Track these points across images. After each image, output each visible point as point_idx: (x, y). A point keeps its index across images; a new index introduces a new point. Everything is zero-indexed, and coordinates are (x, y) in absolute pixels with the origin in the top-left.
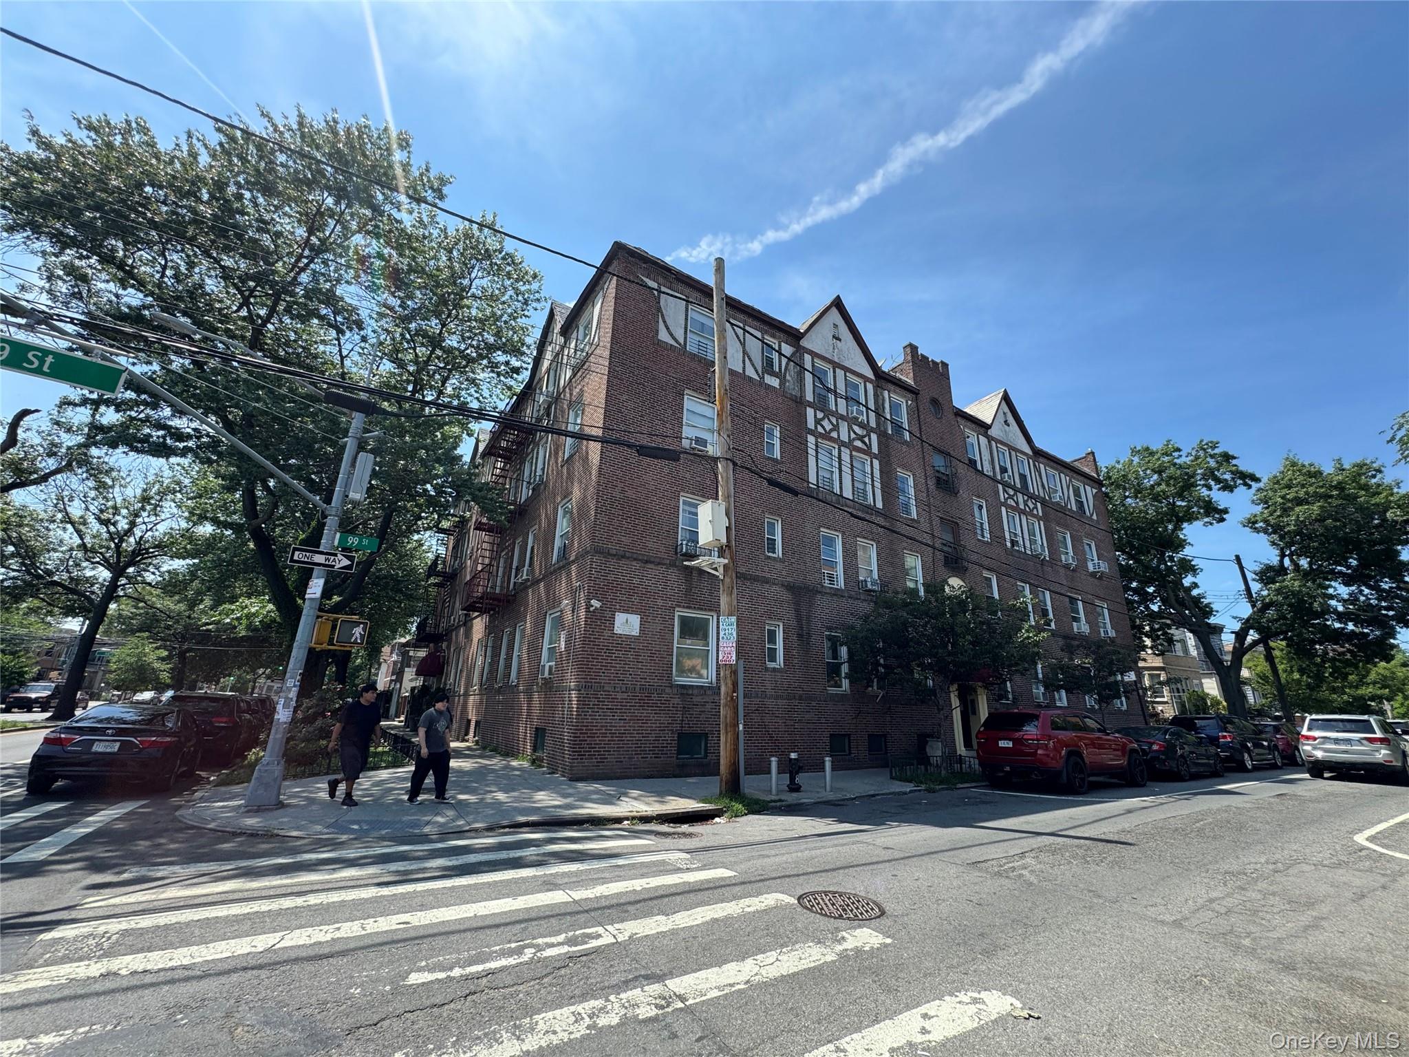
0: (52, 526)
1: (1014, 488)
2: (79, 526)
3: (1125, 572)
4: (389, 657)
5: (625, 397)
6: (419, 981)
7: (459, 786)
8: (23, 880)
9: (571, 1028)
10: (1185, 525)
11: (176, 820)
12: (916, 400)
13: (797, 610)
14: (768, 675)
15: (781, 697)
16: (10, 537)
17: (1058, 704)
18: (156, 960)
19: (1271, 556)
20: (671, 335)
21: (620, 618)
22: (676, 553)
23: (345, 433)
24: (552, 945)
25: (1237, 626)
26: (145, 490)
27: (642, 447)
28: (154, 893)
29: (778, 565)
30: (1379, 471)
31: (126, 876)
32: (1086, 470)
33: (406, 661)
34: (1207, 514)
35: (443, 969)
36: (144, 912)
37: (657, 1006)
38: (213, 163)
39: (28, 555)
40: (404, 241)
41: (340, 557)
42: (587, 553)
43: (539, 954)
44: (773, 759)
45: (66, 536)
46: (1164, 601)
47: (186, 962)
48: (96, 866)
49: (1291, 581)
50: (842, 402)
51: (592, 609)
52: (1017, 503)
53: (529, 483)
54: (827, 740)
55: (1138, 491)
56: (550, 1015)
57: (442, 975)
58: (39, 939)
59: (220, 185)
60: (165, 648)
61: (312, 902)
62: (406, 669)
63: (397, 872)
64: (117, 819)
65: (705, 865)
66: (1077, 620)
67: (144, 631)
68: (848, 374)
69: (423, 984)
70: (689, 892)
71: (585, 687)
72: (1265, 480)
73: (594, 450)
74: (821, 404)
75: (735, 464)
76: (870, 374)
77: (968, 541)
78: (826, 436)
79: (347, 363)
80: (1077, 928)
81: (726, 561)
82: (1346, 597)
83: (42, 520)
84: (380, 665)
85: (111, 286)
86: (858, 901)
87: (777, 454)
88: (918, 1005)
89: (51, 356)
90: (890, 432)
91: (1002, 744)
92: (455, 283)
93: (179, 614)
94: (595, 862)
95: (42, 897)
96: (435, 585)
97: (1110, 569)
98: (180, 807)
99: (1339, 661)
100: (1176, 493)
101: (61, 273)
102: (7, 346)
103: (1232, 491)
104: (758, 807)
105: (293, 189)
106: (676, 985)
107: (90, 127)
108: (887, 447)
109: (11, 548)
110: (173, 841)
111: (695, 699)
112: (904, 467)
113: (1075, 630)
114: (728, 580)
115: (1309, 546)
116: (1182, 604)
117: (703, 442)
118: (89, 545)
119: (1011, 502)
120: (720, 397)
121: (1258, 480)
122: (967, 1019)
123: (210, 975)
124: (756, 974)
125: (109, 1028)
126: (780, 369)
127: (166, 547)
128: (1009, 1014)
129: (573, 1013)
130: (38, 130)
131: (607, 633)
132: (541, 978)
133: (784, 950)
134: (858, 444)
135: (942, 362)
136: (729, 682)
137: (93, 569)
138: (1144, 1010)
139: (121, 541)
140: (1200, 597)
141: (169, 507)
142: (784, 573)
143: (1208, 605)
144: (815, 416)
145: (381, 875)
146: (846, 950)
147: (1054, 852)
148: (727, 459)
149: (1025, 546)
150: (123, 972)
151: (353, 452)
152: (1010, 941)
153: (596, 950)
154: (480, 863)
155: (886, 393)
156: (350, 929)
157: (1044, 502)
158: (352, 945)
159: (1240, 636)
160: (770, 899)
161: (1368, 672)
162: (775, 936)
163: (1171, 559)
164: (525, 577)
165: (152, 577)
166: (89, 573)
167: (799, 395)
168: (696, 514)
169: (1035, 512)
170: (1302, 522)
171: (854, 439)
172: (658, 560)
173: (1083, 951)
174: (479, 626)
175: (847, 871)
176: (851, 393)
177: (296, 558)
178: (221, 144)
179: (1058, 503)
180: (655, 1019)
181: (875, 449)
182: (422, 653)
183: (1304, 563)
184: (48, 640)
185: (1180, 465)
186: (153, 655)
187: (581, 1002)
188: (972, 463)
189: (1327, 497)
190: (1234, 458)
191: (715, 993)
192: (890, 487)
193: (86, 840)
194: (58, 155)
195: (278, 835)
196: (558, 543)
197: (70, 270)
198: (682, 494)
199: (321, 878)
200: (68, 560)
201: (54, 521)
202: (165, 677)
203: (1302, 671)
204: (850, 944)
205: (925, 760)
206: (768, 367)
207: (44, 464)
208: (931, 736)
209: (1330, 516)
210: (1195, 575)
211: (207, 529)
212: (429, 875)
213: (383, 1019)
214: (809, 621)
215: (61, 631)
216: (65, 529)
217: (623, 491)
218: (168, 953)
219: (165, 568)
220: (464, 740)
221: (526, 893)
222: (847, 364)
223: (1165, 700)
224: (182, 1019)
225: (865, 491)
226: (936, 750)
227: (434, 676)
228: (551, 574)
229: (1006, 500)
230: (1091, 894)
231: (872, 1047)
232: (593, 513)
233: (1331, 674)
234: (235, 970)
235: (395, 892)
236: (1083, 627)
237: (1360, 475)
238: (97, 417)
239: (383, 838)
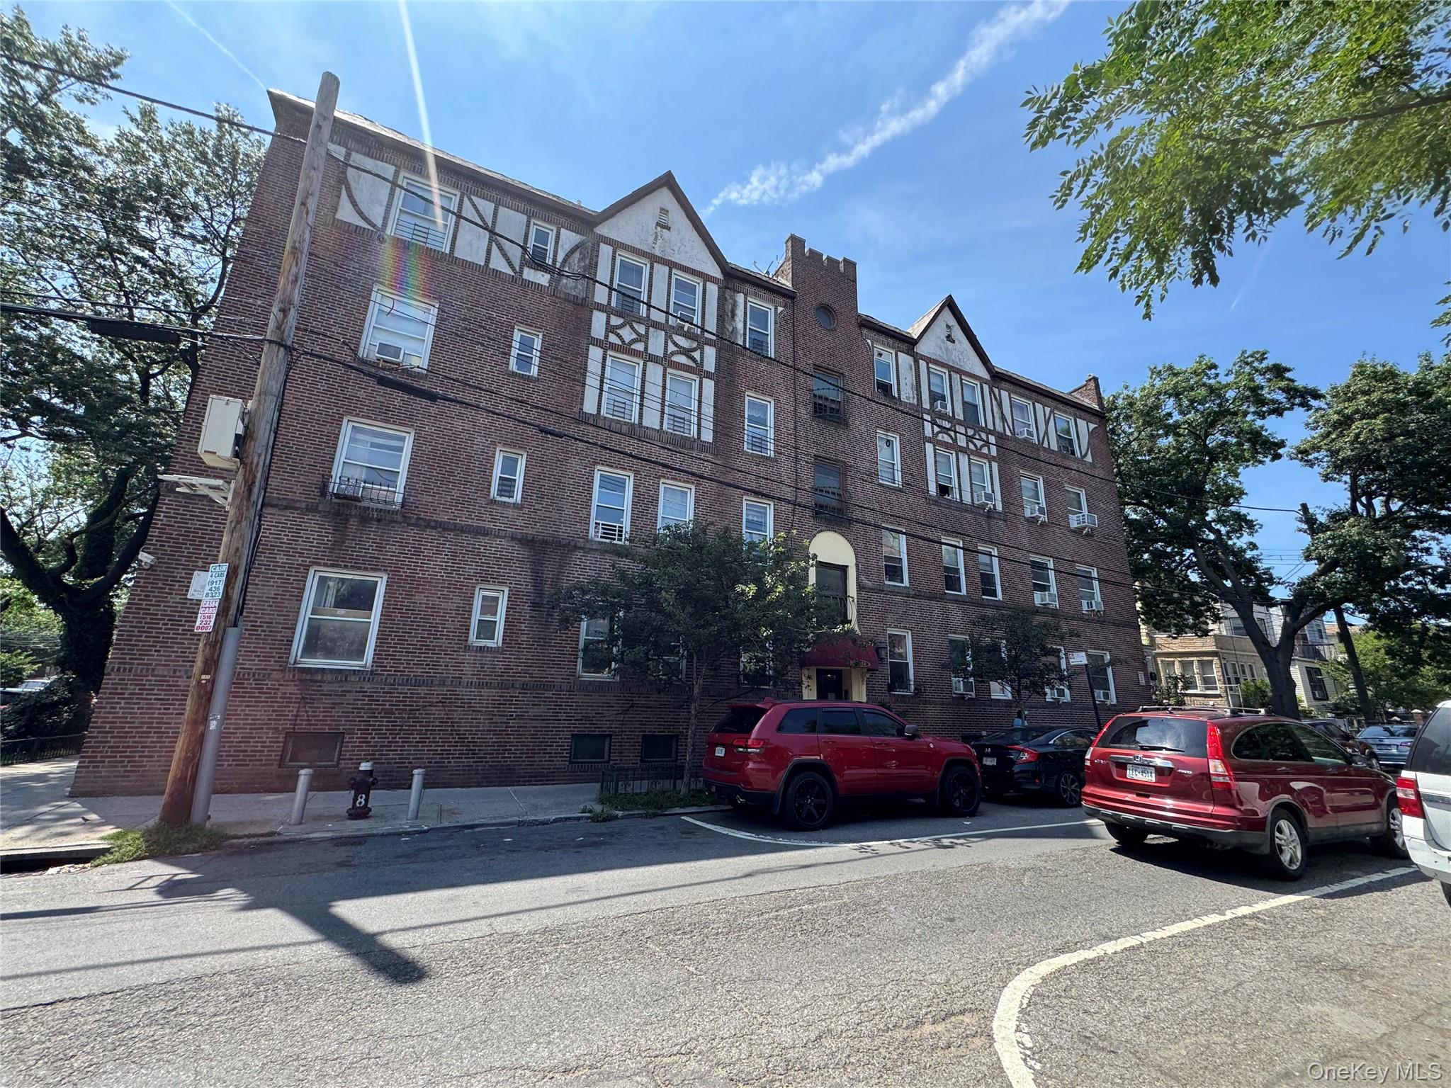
1: (951, 419)
5: (260, 291)
12: (791, 307)
13: (536, 571)
14: (470, 656)
20: (361, 214)
21: (198, 578)
22: (323, 495)
29: (511, 513)
32: (1081, 400)
51: (146, 566)
52: (954, 439)
54: (566, 742)
66: (1042, 590)
68: (675, 271)
71: (121, 671)
74: (620, 307)
76: (714, 272)
77: (861, 486)
78: (624, 349)
87: (533, 369)
90: (741, 346)
91: (718, 752)
97: (1107, 524)
108: (733, 364)
111: (327, 687)
112: (759, 390)
113: (1038, 601)
117: (397, 351)
119: (944, 437)
121: (1319, 397)
126: (555, 260)
131: (170, 600)
134: (682, 359)
135: (845, 260)
142: (519, 523)
144: (608, 322)
149: (962, 494)
155: (740, 298)
157: (1001, 437)
159: (1294, 607)
167: (582, 295)
169: (985, 451)
171: (673, 354)
172: (285, 503)
179: (1026, 441)
181: (710, 367)
188: (882, 386)
190: (1289, 370)
192: (730, 415)
198: (346, 417)
222: (676, 258)
223: (1218, 692)
225: (683, 419)
229: (936, 434)
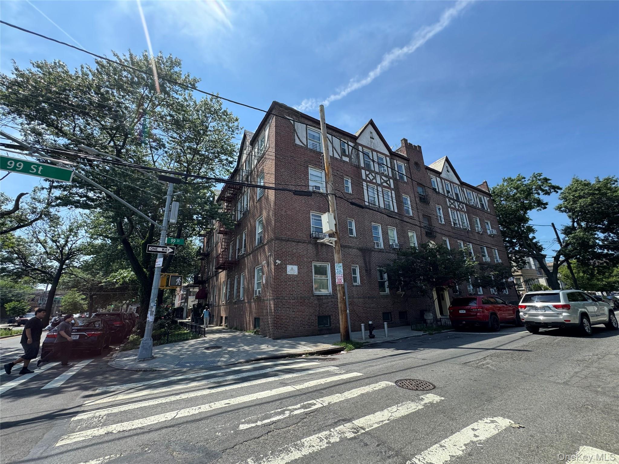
0: (31, 245)
1: (453, 199)
2: (44, 243)
3: (504, 234)
4: (180, 292)
5: (283, 170)
6: (245, 428)
7: (227, 345)
8: (54, 396)
9: (320, 444)
10: (528, 211)
11: (109, 366)
12: (408, 163)
13: (364, 259)
14: (354, 289)
15: (360, 298)
16: (14, 250)
17: (479, 293)
18: (127, 426)
19: (568, 222)
20: (301, 141)
21: (289, 267)
22: (311, 238)
23: (165, 193)
24: (296, 409)
25: (555, 254)
26: (70, 226)
27: (295, 191)
28: (113, 398)
29: (355, 240)
30: (616, 181)
31: (97, 391)
32: (483, 189)
33: (189, 293)
34: (538, 206)
35: (253, 423)
36: (112, 406)
37: (353, 432)
38: (94, 78)
39: (23, 258)
40: (180, 108)
41: (168, 248)
42: (272, 240)
43: (292, 413)
44: (362, 324)
45: (38, 249)
46: (521, 245)
47: (140, 426)
48: (84, 388)
49: (579, 233)
50: (376, 165)
51: (277, 264)
52: (455, 206)
53: (241, 211)
54: (381, 315)
55: (508, 198)
56: (308, 439)
57: (253, 425)
58: (72, 420)
59: (99, 87)
60: (83, 294)
61: (184, 397)
62: (189, 297)
63: (215, 383)
64: (83, 368)
65: (347, 372)
66: (484, 256)
67: (75, 288)
68: (378, 154)
69: (247, 429)
70: (346, 383)
71: (277, 299)
72: (564, 189)
73: (271, 194)
74: (367, 167)
75: (336, 196)
76: (387, 153)
77: (435, 223)
78: (371, 182)
79: (156, 164)
80: (523, 388)
81: (336, 239)
82: (603, 238)
83: (27, 242)
84: (175, 296)
85: (52, 137)
86: (422, 382)
87: (350, 191)
88: (468, 425)
89: (41, 167)
90: (398, 178)
91: (461, 312)
92: (203, 125)
93: (89, 279)
94: (299, 373)
95: (66, 402)
96: (201, 259)
97: (497, 233)
98: (108, 361)
99: (601, 267)
100: (524, 197)
101: (29, 132)
102: (22, 164)
103: (549, 195)
104: (359, 346)
105: (130, 87)
106: (359, 422)
107: (38, 67)
108: (397, 185)
109: (16, 255)
110: (112, 375)
111: (324, 301)
112: (405, 193)
113: (484, 260)
114: (337, 247)
115: (586, 217)
116: (529, 246)
117: (318, 188)
118: (49, 252)
119: (452, 206)
120: (327, 167)
121: (561, 189)
122: (492, 430)
123: (152, 431)
124: (391, 416)
125: (118, 456)
126: (349, 153)
127: (82, 250)
128: (510, 426)
129: (318, 437)
130: (18, 68)
131: (284, 274)
132: (297, 423)
133: (399, 405)
134: (385, 184)
135: (418, 146)
136: (342, 292)
137: (51, 262)
138: (569, 421)
139: (63, 249)
140: (537, 243)
141: (82, 232)
142: (357, 243)
143: (540, 246)
144: (366, 173)
145: (208, 384)
146: (426, 403)
147: (498, 357)
148: (332, 194)
149: (460, 225)
150: (114, 432)
151: (170, 202)
152: (496, 395)
153: (316, 410)
154: (249, 377)
155: (395, 161)
156: (205, 408)
157: (466, 205)
158: (209, 415)
159: (556, 258)
160: (383, 384)
161: (613, 272)
162: (392, 399)
163: (523, 226)
164: (243, 253)
165: (77, 264)
166: (49, 264)
167: (358, 164)
168: (321, 220)
169: (463, 210)
170: (582, 206)
171: (383, 183)
172: (303, 241)
173: (530, 397)
174: (222, 275)
175: (411, 370)
176: (380, 162)
177: (150, 250)
178: (97, 69)
179: (473, 205)
180: (354, 438)
181: (392, 186)
182: (197, 290)
183: (583, 224)
184: (33, 294)
185: (526, 185)
186: (79, 298)
187: (319, 433)
188: (434, 189)
189: (593, 194)
190: (549, 180)
191: (376, 426)
192: (400, 203)
193: (74, 377)
194: (28, 79)
195: (156, 370)
196: (257, 237)
197: (34, 131)
198: (311, 211)
199: (183, 387)
200: (41, 259)
201: (32, 242)
202: (85, 307)
203: (584, 272)
204: (426, 401)
205: (425, 321)
206: (343, 151)
207: (30, 217)
208: (426, 311)
209: (595, 203)
210: (534, 233)
211: (99, 242)
212: (229, 383)
213: (236, 445)
214: (370, 264)
215: (37, 290)
216: (37, 246)
217: (286, 212)
218: (130, 423)
219: (81, 260)
220: (220, 326)
221: (275, 388)
222: (377, 149)
223: (523, 289)
224: (148, 450)
225: (389, 205)
226: (429, 317)
227: (203, 299)
228: (255, 251)
229: (450, 205)
230: (522, 373)
231: (456, 444)
232: (273, 222)
233: (597, 273)
234: (162, 428)
235: (217, 391)
236: (487, 259)
237: (607, 184)
238: (51, 195)
239: (202, 369)
